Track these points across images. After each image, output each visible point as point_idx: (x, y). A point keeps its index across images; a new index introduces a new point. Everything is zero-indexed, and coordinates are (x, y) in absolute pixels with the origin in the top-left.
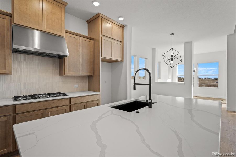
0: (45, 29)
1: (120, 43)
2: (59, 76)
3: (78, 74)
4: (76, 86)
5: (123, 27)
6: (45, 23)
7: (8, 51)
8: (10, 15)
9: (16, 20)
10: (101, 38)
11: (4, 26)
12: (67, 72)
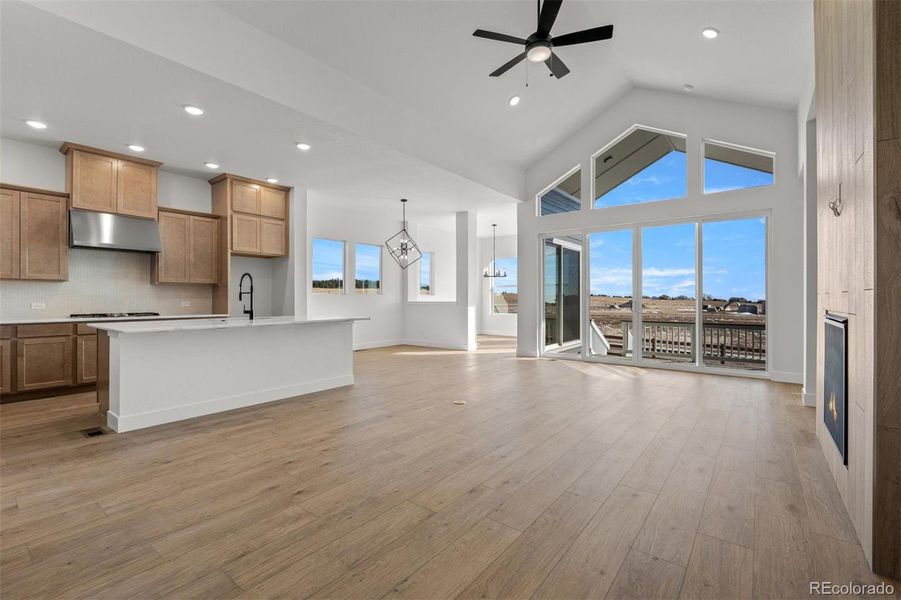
0: (122, 210)
1: (281, 223)
2: (149, 285)
3: (187, 281)
4: (186, 303)
5: (286, 191)
6: (121, 201)
7: (63, 247)
8: (67, 196)
9: (77, 202)
10: (232, 216)
11: (57, 213)
12: (162, 278)
